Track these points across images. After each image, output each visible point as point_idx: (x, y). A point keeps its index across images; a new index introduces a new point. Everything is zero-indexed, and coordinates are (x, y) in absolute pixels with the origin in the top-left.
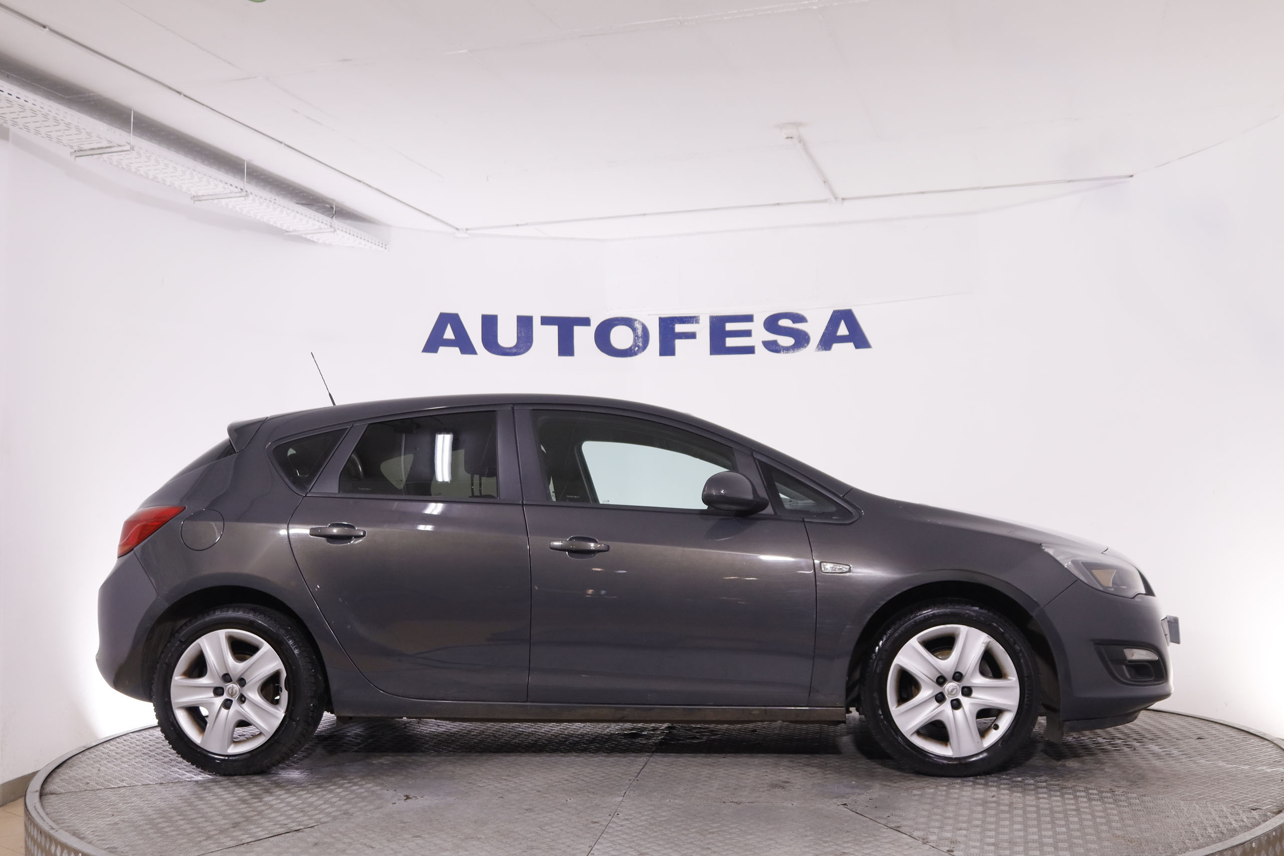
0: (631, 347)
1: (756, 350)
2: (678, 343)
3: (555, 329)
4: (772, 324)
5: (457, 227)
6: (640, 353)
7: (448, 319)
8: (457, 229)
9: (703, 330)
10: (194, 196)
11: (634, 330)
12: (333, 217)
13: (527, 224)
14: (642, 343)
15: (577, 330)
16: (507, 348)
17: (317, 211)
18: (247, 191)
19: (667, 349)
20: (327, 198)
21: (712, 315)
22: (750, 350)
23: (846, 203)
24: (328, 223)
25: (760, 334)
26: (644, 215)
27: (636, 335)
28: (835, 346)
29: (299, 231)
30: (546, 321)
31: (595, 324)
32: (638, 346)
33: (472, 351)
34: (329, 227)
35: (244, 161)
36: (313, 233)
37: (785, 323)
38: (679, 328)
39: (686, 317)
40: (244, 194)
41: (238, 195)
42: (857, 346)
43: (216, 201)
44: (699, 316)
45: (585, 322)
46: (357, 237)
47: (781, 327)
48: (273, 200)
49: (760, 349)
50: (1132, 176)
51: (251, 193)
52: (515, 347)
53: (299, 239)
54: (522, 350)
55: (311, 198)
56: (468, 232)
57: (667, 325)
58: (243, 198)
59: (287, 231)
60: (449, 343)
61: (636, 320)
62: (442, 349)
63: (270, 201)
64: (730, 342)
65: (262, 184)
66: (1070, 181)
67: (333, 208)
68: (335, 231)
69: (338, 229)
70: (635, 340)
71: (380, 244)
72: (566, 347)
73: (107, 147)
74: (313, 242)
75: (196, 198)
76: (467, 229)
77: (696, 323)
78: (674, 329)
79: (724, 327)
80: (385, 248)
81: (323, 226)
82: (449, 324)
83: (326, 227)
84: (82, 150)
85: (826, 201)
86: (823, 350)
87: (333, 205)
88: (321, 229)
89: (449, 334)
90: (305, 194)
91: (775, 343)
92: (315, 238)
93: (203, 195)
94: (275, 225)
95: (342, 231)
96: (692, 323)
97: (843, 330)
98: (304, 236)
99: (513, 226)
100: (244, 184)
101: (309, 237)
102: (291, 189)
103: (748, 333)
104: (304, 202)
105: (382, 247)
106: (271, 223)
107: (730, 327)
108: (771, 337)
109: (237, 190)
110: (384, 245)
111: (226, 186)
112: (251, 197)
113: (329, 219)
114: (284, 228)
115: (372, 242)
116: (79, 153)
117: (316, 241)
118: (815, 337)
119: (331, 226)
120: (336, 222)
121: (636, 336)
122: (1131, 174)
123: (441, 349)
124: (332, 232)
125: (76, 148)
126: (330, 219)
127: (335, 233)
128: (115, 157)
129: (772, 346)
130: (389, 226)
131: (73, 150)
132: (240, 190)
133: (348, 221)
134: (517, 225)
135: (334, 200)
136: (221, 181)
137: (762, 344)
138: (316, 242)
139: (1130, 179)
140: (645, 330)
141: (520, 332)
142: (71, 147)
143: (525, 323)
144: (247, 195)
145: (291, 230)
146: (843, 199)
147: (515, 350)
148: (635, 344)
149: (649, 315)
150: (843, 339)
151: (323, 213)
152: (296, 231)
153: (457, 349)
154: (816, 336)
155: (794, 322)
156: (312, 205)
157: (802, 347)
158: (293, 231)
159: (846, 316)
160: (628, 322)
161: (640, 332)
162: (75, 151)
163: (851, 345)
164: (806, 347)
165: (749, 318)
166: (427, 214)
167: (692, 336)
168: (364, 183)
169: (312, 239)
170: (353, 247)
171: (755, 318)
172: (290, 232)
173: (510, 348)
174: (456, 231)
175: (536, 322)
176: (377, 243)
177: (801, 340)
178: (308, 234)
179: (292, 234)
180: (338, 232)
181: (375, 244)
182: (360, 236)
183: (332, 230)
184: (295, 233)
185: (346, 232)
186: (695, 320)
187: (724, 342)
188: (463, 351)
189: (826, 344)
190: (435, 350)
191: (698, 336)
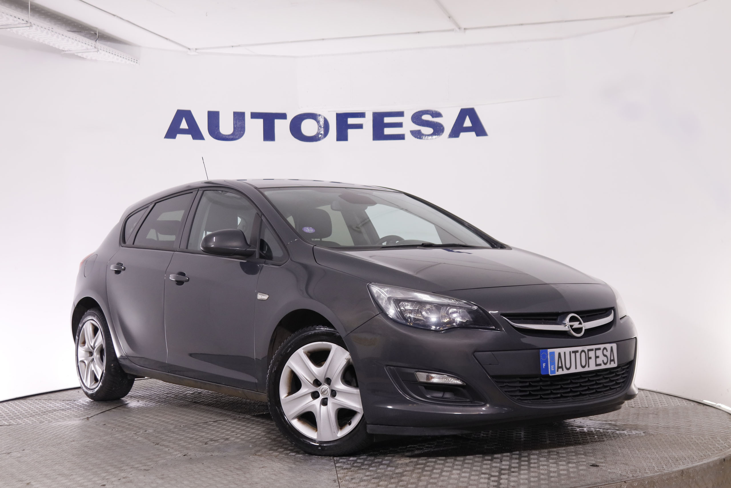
0: (316, 135)
1: (406, 137)
2: (351, 132)
3: (260, 122)
4: (417, 118)
5: (189, 47)
6: (323, 139)
7: (184, 115)
8: (189, 49)
9: (368, 122)
11: (318, 122)
12: (96, 41)
13: (239, 46)
14: (324, 132)
15: (278, 123)
16: (226, 135)
17: (85, 36)
18: (31, 23)
19: (342, 136)
20: (92, 27)
21: (375, 111)
22: (401, 137)
23: (467, 32)
24: (93, 45)
25: (409, 126)
26: (323, 39)
28: (462, 135)
29: (71, 50)
30: (254, 115)
31: (290, 118)
32: (321, 134)
33: (201, 137)
34: (94, 48)
36: (83, 52)
37: (426, 117)
38: (351, 121)
39: (356, 113)
40: (29, 25)
41: (25, 25)
42: (478, 135)
43: (9, 30)
44: (365, 113)
45: (283, 116)
46: (115, 54)
47: (424, 120)
48: (51, 29)
49: (409, 136)
50: (672, 13)
51: (34, 24)
52: (232, 134)
53: (73, 56)
54: (237, 137)
55: (80, 26)
56: (197, 51)
57: (342, 119)
58: (28, 28)
59: (63, 51)
60: (184, 132)
61: (320, 115)
63: (49, 30)
64: (388, 131)
65: (43, 17)
66: (627, 17)
67: (96, 34)
68: (98, 51)
69: (101, 49)
70: (319, 129)
71: (133, 60)
72: (269, 135)
74: (83, 58)
76: (196, 49)
77: (363, 117)
78: (347, 121)
79: (383, 120)
80: (137, 63)
81: (89, 47)
82: (184, 118)
83: (92, 48)
85: (452, 30)
86: (453, 137)
87: (96, 31)
88: (88, 49)
89: (184, 125)
90: (76, 24)
91: (419, 132)
92: (84, 55)
94: (54, 46)
95: (104, 50)
96: (360, 117)
97: (468, 123)
98: (76, 54)
99: (230, 47)
100: (28, 17)
101: (80, 55)
102: (65, 20)
103: (400, 125)
104: (75, 29)
106: (51, 45)
107: (387, 120)
108: (417, 128)
109: (23, 22)
110: (135, 61)
111: (15, 19)
112: (34, 27)
113: (93, 42)
114: (61, 48)
115: (126, 59)
117: (85, 57)
119: (95, 47)
120: (99, 44)
121: (319, 127)
122: (671, 11)
123: (178, 136)
124: (96, 51)
126: (95, 42)
127: (98, 52)
129: (417, 134)
130: (139, 46)
132: (26, 22)
133: (109, 43)
134: (232, 46)
135: (97, 28)
136: (11, 16)
137: (410, 132)
138: (86, 59)
139: (671, 15)
140: (326, 122)
141: (236, 124)
143: (239, 117)
144: (31, 26)
145: (66, 49)
146: (465, 29)
147: (232, 137)
148: (318, 134)
149: (329, 111)
150: (468, 130)
151: (89, 38)
152: (70, 50)
153: (190, 136)
154: (448, 127)
155: (433, 117)
156: (80, 32)
157: (439, 135)
158: (67, 51)
159: (469, 112)
160: (313, 116)
161: (322, 122)
163: (473, 134)
164: (441, 135)
165: (401, 114)
166: (167, 39)
167: (360, 126)
168: (117, 17)
169: (82, 56)
170: (113, 62)
171: (405, 114)
172: (65, 51)
173: (229, 135)
174: (189, 50)
175: (248, 116)
176: (130, 59)
177: (438, 129)
178: (79, 53)
179: (67, 52)
180: (100, 51)
181: (129, 60)
182: (117, 54)
183: (96, 50)
184: (69, 52)
185: (107, 51)
186: (362, 115)
187: (383, 131)
188: (194, 138)
189: (455, 133)
190: (174, 137)
191: (364, 127)
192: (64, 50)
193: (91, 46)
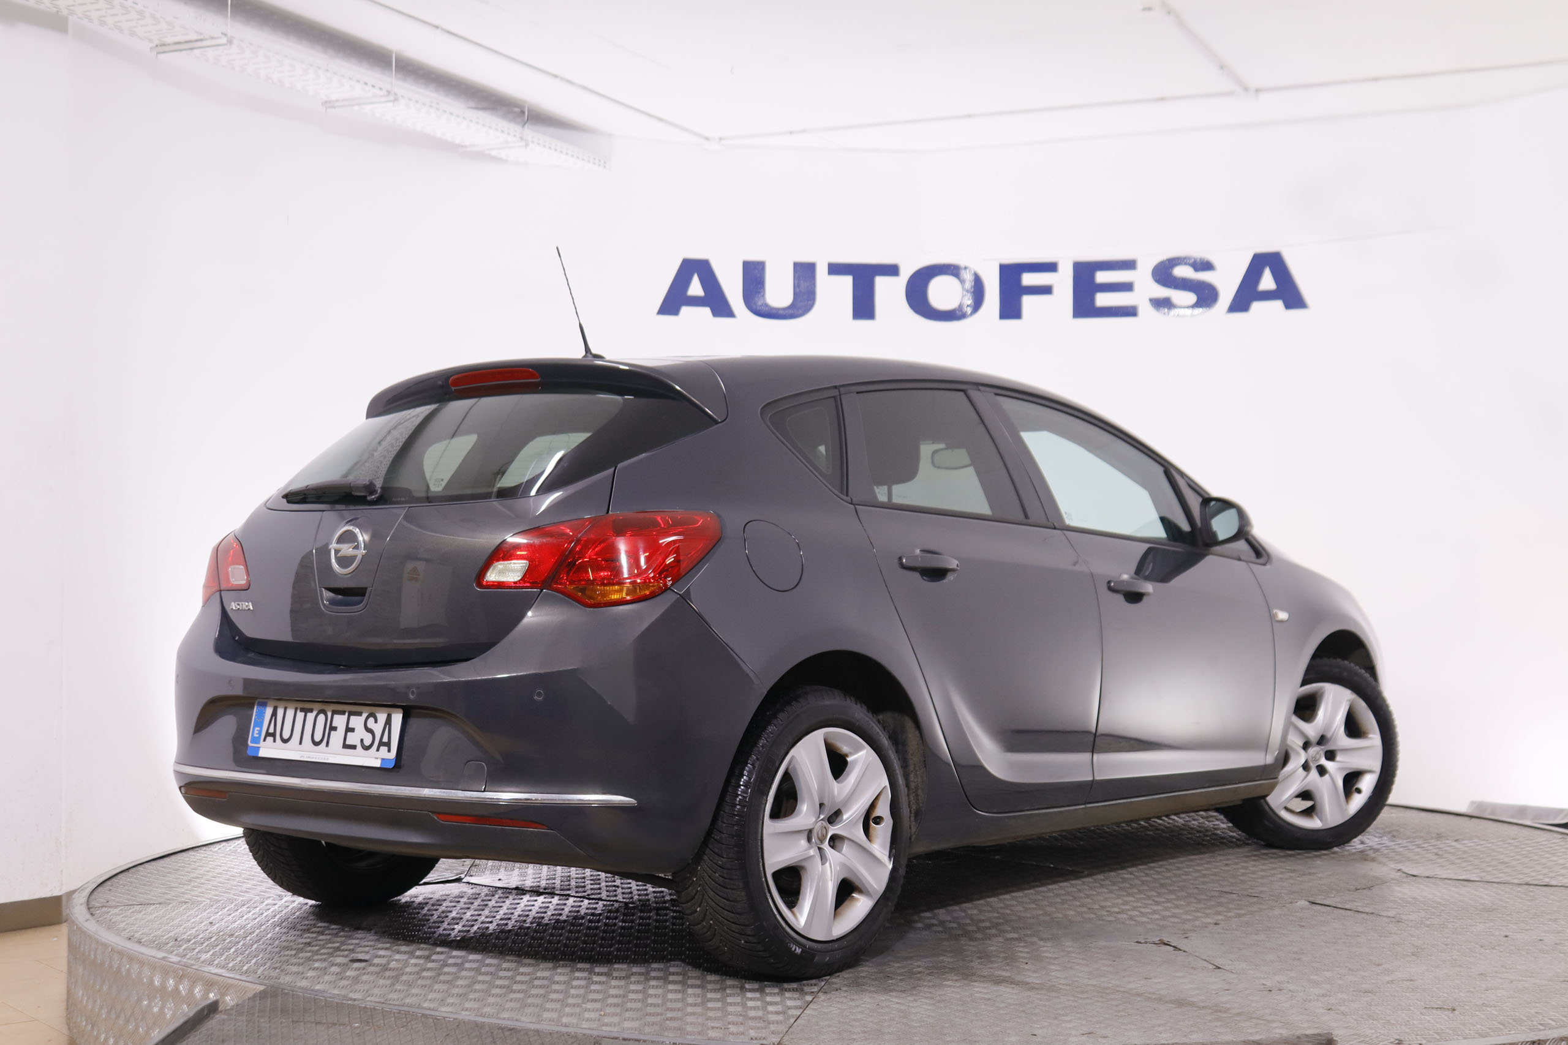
0: (958, 306)
1: (1140, 311)
2: (1027, 301)
3: (847, 281)
4: (1163, 274)
5: (707, 135)
6: (972, 315)
7: (695, 267)
8: (707, 139)
9: (1063, 282)
10: (326, 102)
11: (962, 282)
12: (524, 124)
13: (804, 131)
14: (974, 301)
15: (881, 283)
16: (779, 309)
17: (501, 117)
18: (395, 94)
19: (1010, 309)
20: (516, 99)
21: (1076, 260)
22: (1129, 312)
23: (1262, 96)
24: (518, 134)
25: (1146, 288)
28: (1256, 306)
29: (477, 145)
30: (836, 269)
31: (906, 273)
32: (969, 305)
33: (729, 313)
34: (519, 140)
35: (391, 52)
36: (498, 149)
37: (1182, 272)
38: (1029, 279)
39: (1038, 264)
40: (391, 98)
41: (384, 99)
42: (1288, 306)
43: (356, 108)
44: (1057, 262)
45: (892, 270)
46: (561, 152)
47: (1177, 278)
48: (435, 105)
49: (1146, 309)
51: (402, 97)
52: (791, 306)
53: (481, 156)
54: (801, 312)
55: (492, 98)
56: (722, 142)
57: (1011, 274)
58: (391, 104)
59: (462, 146)
60: (695, 301)
61: (966, 268)
62: (685, 310)
63: (431, 106)
64: (1103, 300)
65: (422, 81)
67: (524, 113)
68: (527, 145)
69: (533, 142)
70: (963, 296)
71: (596, 162)
72: (864, 307)
73: (197, 41)
74: (501, 159)
75: (328, 104)
76: (721, 139)
77: (1053, 272)
78: (1019, 280)
79: (1094, 277)
80: (605, 167)
81: (510, 138)
82: (696, 275)
83: (515, 139)
84: (164, 45)
85: (1231, 93)
86: (1237, 312)
87: (524, 107)
88: (508, 142)
89: (696, 288)
90: (484, 94)
91: (1167, 300)
92: (502, 154)
93: (337, 101)
94: (444, 138)
95: (539, 144)
96: (1048, 272)
97: (1267, 282)
98: (487, 152)
99: (785, 133)
100: (392, 82)
101: (494, 153)
102: (463, 87)
103: (1127, 287)
104: (482, 105)
105: (599, 165)
106: (438, 135)
107: (1102, 277)
108: (1162, 292)
109: (381, 93)
110: (602, 163)
111: (367, 87)
112: (402, 102)
113: (518, 128)
114: (457, 141)
115: (583, 159)
116: (162, 47)
117: (503, 157)
118: (1227, 294)
119: (522, 138)
120: (530, 132)
121: (965, 291)
124: (524, 147)
125: (157, 42)
126: (521, 128)
127: (528, 148)
128: (210, 52)
129: (1163, 305)
130: (610, 135)
131: (154, 45)
132: (386, 93)
133: (549, 130)
134: (791, 133)
135: (526, 101)
136: (358, 81)
137: (1148, 301)
138: (506, 160)
140: (979, 282)
141: (799, 286)
142: (151, 41)
143: (804, 272)
144: (396, 100)
145: (467, 143)
146: (1256, 91)
147: (791, 311)
148: (962, 305)
149: (984, 260)
150: (1267, 296)
151: (511, 120)
152: (474, 145)
153: (707, 310)
154: (1227, 291)
155: (1196, 270)
156: (494, 109)
157: (1208, 306)
158: (470, 146)
159: (1271, 261)
160: (952, 270)
161: (969, 284)
162: (157, 46)
163: (1278, 304)
164: (1213, 307)
165: (1129, 265)
166: (661, 120)
167: (1046, 290)
168: (562, 79)
169: (498, 156)
170: (557, 166)
171: (1139, 265)
172: (465, 146)
173: (784, 309)
174: (705, 142)
175: (821, 271)
176: (592, 160)
177: (1206, 295)
178: (492, 149)
179: (468, 149)
180: (532, 145)
181: (589, 161)
182: (565, 151)
183: (523, 143)
184: (473, 149)
185: (544, 146)
186: (1051, 267)
187: (1093, 300)
188: (716, 313)
189: (1242, 302)
190: (676, 312)
191: (1055, 290)
192: (462, 144)
193: (515, 136)
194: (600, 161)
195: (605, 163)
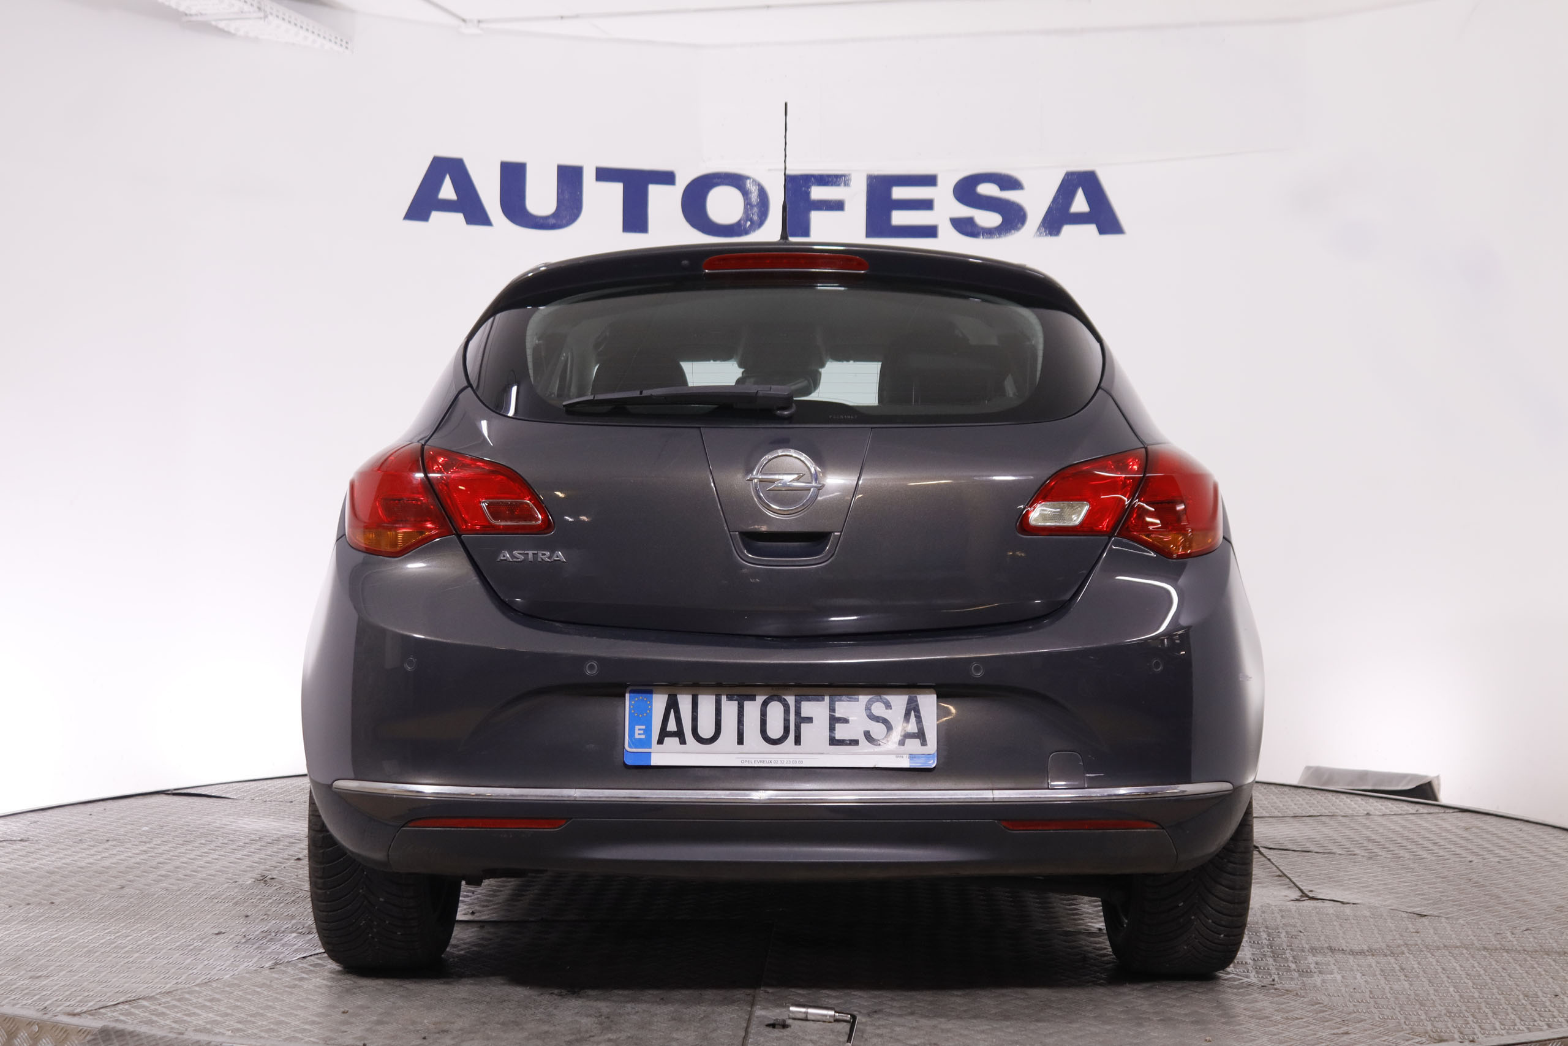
0: (740, 221)
1: (940, 232)
2: (817, 217)
3: (617, 189)
4: (966, 190)
5: (465, 16)
6: (754, 231)
7: (447, 167)
8: (464, 21)
9: (856, 197)
11: (745, 193)
13: (577, 16)
14: (758, 216)
15: (655, 192)
16: (540, 217)
19: (797, 226)
21: (872, 173)
22: (929, 231)
24: (256, 4)
25: (947, 207)
27: (748, 203)
28: (1067, 230)
29: (206, 14)
30: (604, 175)
31: (682, 182)
32: (751, 220)
33: (484, 219)
34: (257, 10)
36: (230, 20)
37: (987, 189)
38: (818, 193)
39: (829, 176)
42: (1102, 231)
44: (849, 175)
45: (667, 178)
46: (301, 27)
47: (981, 196)
49: (946, 230)
52: (554, 215)
53: (207, 28)
54: (564, 222)
56: (482, 25)
57: (797, 187)
59: (186, 15)
60: (447, 206)
61: (748, 178)
62: (435, 215)
64: (899, 218)
68: (266, 17)
69: (271, 14)
70: (746, 210)
71: (338, 41)
72: (635, 218)
74: (229, 33)
76: (479, 22)
77: (845, 185)
78: (808, 194)
79: (889, 193)
80: (347, 48)
81: (246, 8)
82: (448, 176)
86: (1046, 235)
88: (242, 12)
89: (447, 191)
91: (970, 221)
92: (232, 27)
94: (167, 3)
95: (277, 16)
96: (839, 185)
97: (1080, 204)
98: (214, 23)
99: (555, 18)
101: (222, 25)
103: (926, 205)
105: (341, 45)
107: (899, 193)
108: (964, 211)
110: (344, 43)
114: (182, 8)
115: (324, 38)
117: (233, 31)
118: (1035, 214)
119: (259, 8)
120: (269, 2)
124: (261, 18)
127: (265, 20)
129: (966, 227)
130: (353, 11)
133: (287, 2)
134: (562, 17)
137: (949, 221)
138: (235, 35)
140: (763, 194)
141: (563, 192)
143: (570, 177)
145: (193, 11)
147: (552, 221)
148: (745, 217)
149: (769, 170)
150: (1080, 219)
152: (201, 14)
153: (459, 217)
155: (1003, 188)
157: (1014, 229)
158: (196, 15)
159: (1084, 181)
160: (736, 181)
161: (754, 197)
163: (1092, 229)
164: (1019, 229)
165: (929, 181)
167: (837, 206)
169: (226, 29)
170: (293, 46)
171: (940, 181)
172: (191, 15)
173: (546, 218)
174: (462, 24)
175: (589, 176)
176: (333, 39)
177: (1013, 216)
178: (221, 20)
179: (194, 18)
180: (270, 18)
181: (330, 40)
182: (305, 26)
183: (261, 14)
184: (200, 18)
185: (283, 19)
186: (841, 180)
187: (889, 218)
188: (470, 220)
189: (1052, 224)
190: (425, 217)
191: (847, 206)
192: (187, 12)
193: (252, 5)
194: (342, 40)
195: (347, 43)
